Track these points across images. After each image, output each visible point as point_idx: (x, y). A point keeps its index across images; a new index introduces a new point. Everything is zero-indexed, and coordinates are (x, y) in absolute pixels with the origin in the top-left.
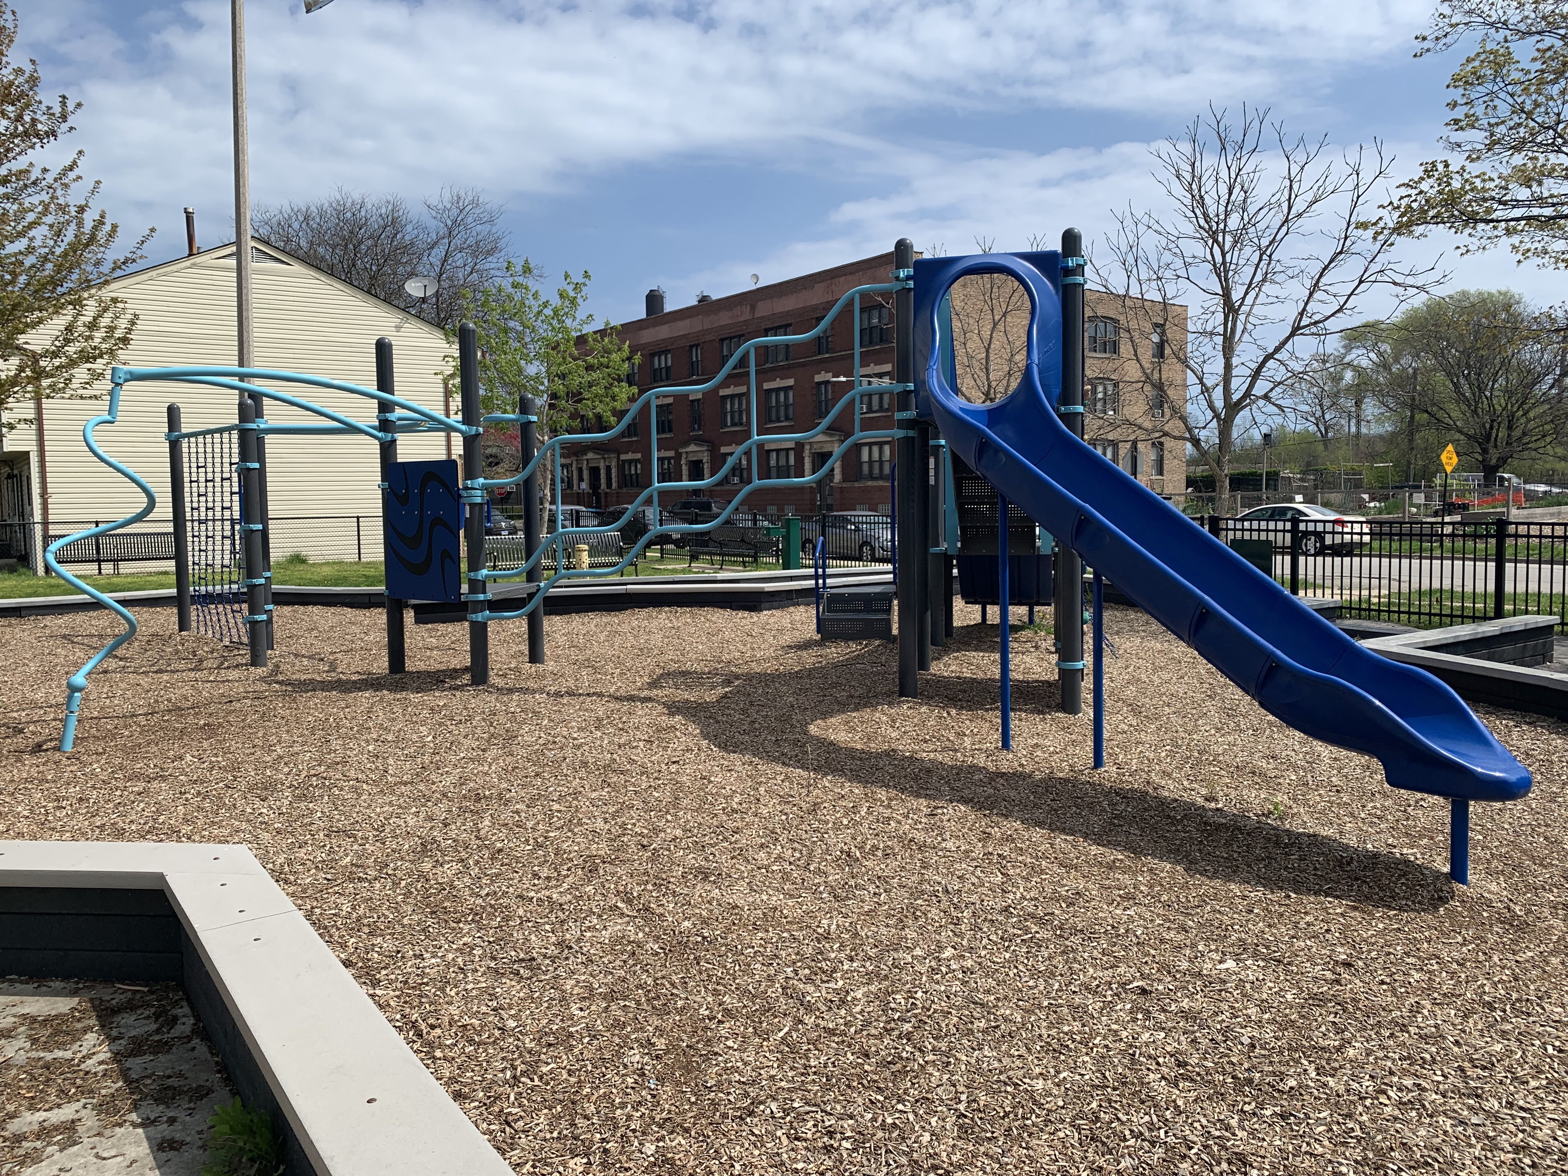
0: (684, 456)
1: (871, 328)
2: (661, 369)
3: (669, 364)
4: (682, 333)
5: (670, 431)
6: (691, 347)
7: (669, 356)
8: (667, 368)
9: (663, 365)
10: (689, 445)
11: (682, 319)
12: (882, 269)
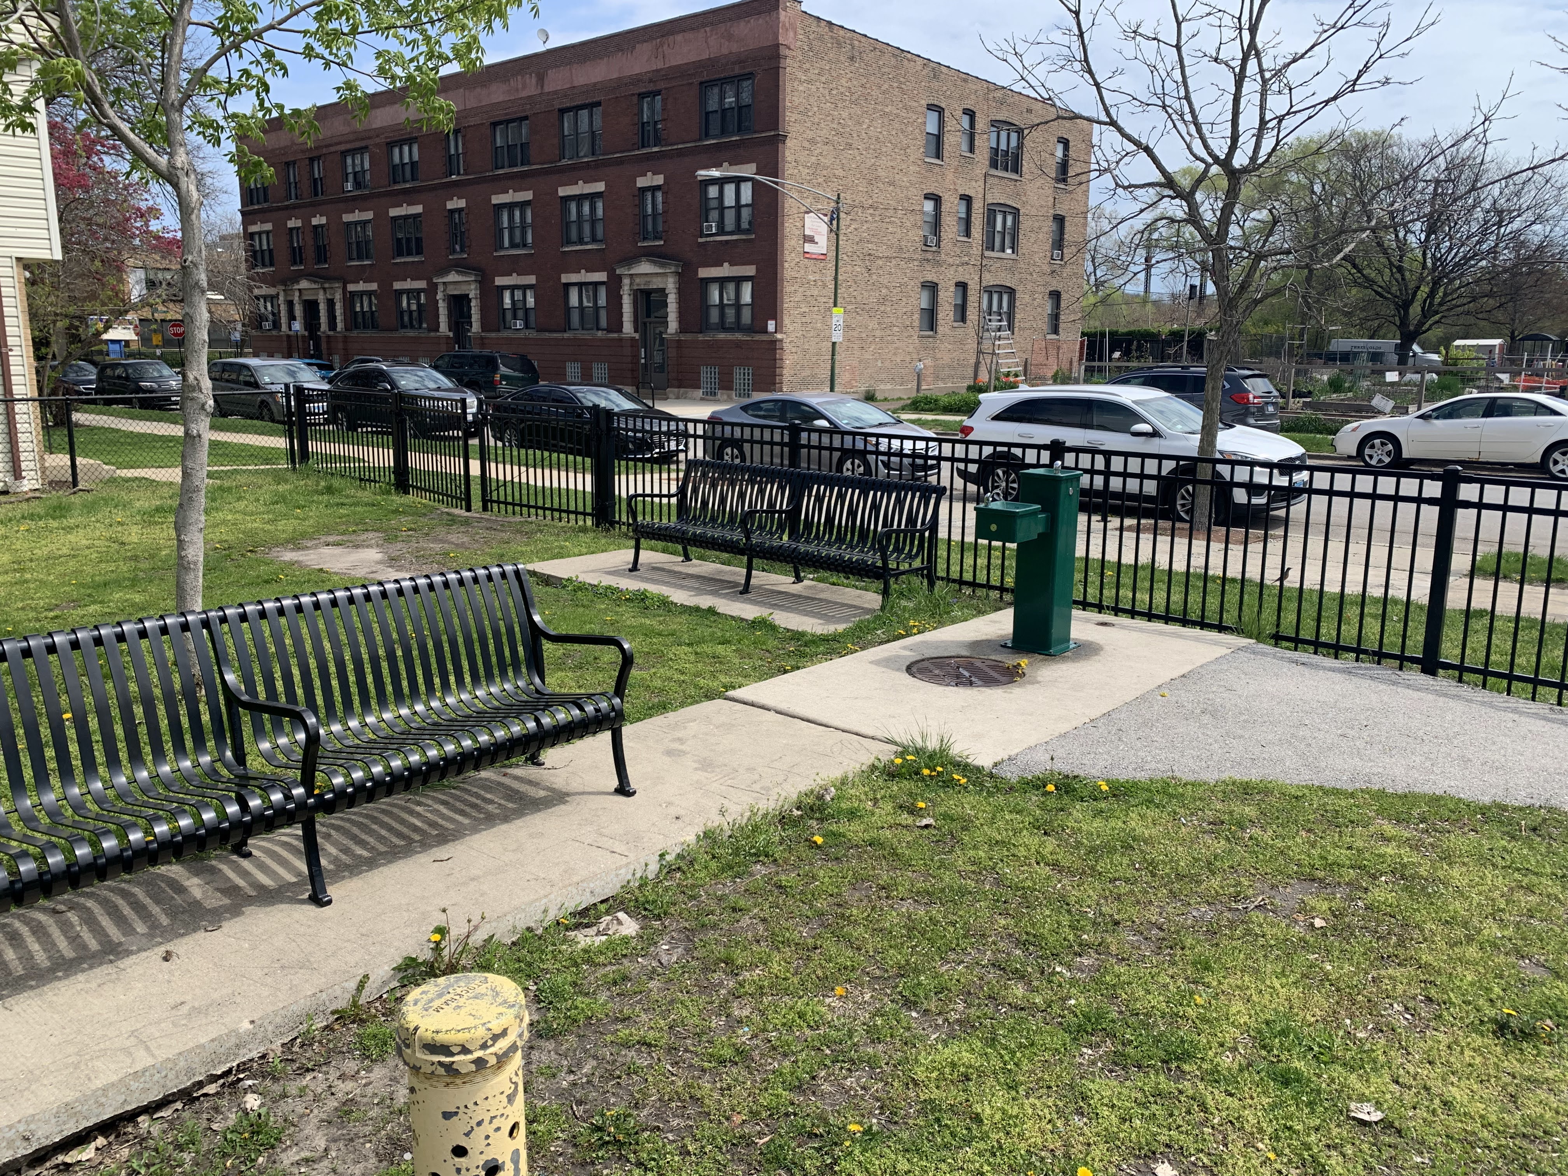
0: (441, 288)
1: (723, 111)
2: (403, 165)
3: (416, 157)
5: (419, 252)
6: (448, 134)
7: (415, 146)
8: (413, 164)
10: (447, 273)
12: (742, 24)
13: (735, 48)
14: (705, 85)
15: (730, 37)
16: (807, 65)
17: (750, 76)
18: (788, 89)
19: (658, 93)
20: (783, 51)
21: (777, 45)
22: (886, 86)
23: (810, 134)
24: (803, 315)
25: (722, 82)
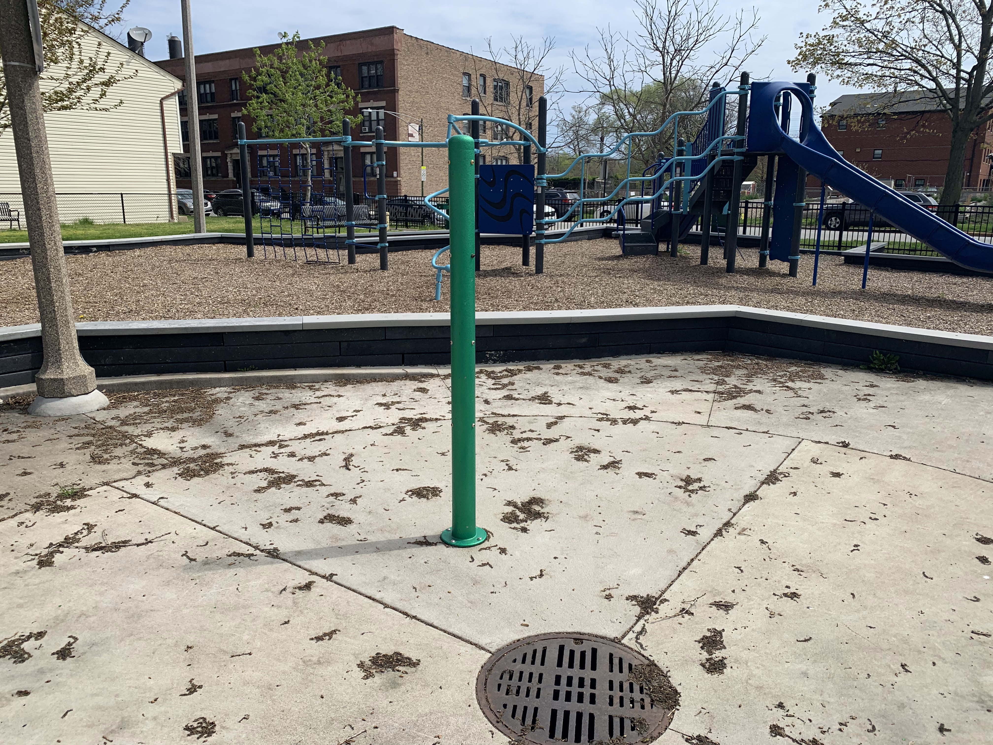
0: (229, 156)
1: (370, 77)
2: (206, 94)
3: (213, 90)
4: (222, 70)
5: (216, 138)
6: (231, 80)
7: (213, 85)
8: (212, 94)
9: (208, 91)
10: (232, 149)
11: (222, 59)
12: (377, 38)
13: (374, 49)
14: (361, 65)
15: (372, 44)
16: (407, 58)
17: (381, 62)
18: (399, 69)
19: (339, 67)
20: (396, 52)
21: (393, 50)
22: (443, 65)
23: (410, 88)
24: (409, 169)
25: (368, 64)
